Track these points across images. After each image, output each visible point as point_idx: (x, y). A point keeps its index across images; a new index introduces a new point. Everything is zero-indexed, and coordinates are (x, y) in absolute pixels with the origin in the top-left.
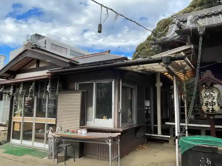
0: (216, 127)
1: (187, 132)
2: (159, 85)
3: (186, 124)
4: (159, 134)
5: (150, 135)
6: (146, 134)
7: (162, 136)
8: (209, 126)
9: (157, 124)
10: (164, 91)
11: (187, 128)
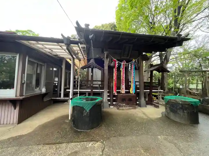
0: (93, 90)
1: (78, 94)
3: (78, 90)
4: (62, 97)
5: (55, 98)
6: (53, 98)
7: (64, 98)
8: (90, 90)
11: (79, 92)
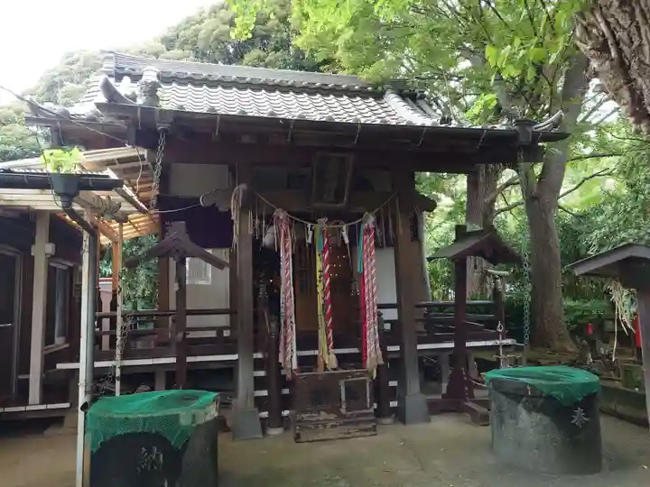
1: (118, 383)
2: (43, 249)
3: (116, 364)
4: (35, 402)
7: (43, 407)
8: (173, 360)
9: (27, 372)
10: (65, 268)
11: (118, 373)
